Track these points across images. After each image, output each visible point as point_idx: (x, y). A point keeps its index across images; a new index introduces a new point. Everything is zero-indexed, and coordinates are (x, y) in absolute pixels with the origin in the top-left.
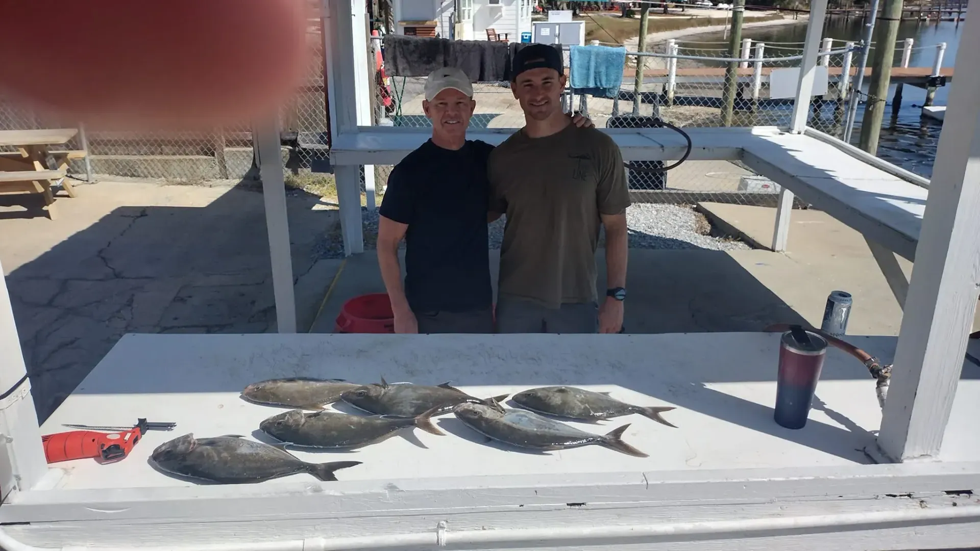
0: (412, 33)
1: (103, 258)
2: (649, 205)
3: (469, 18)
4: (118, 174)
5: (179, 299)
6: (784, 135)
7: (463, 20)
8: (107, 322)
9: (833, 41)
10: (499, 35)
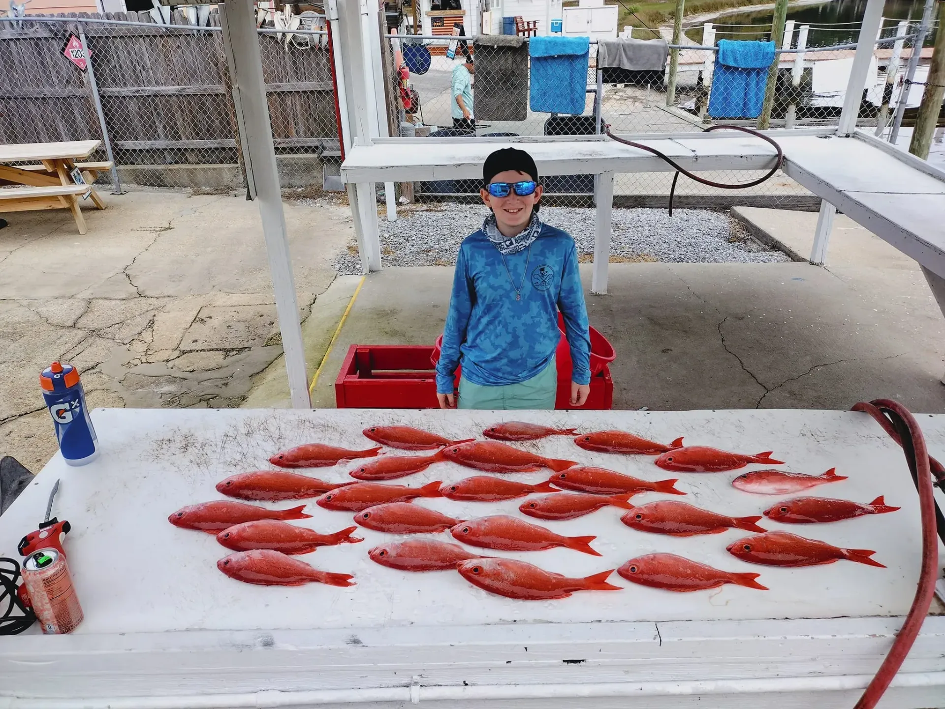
0: (440, 24)
1: (128, 276)
2: (680, 210)
3: (498, 5)
4: (145, 184)
5: (198, 320)
6: (830, 139)
7: (491, 8)
8: (128, 345)
9: (885, 20)
10: (528, 23)
